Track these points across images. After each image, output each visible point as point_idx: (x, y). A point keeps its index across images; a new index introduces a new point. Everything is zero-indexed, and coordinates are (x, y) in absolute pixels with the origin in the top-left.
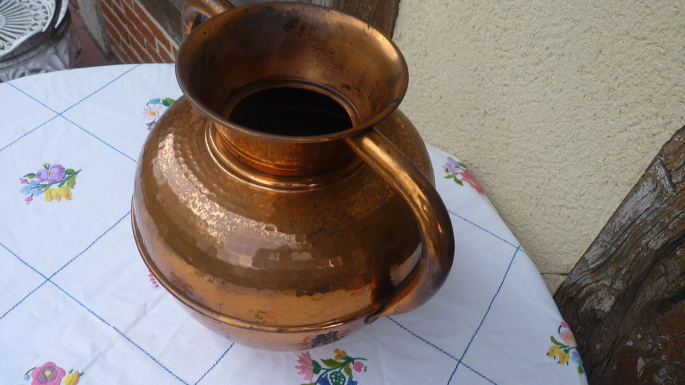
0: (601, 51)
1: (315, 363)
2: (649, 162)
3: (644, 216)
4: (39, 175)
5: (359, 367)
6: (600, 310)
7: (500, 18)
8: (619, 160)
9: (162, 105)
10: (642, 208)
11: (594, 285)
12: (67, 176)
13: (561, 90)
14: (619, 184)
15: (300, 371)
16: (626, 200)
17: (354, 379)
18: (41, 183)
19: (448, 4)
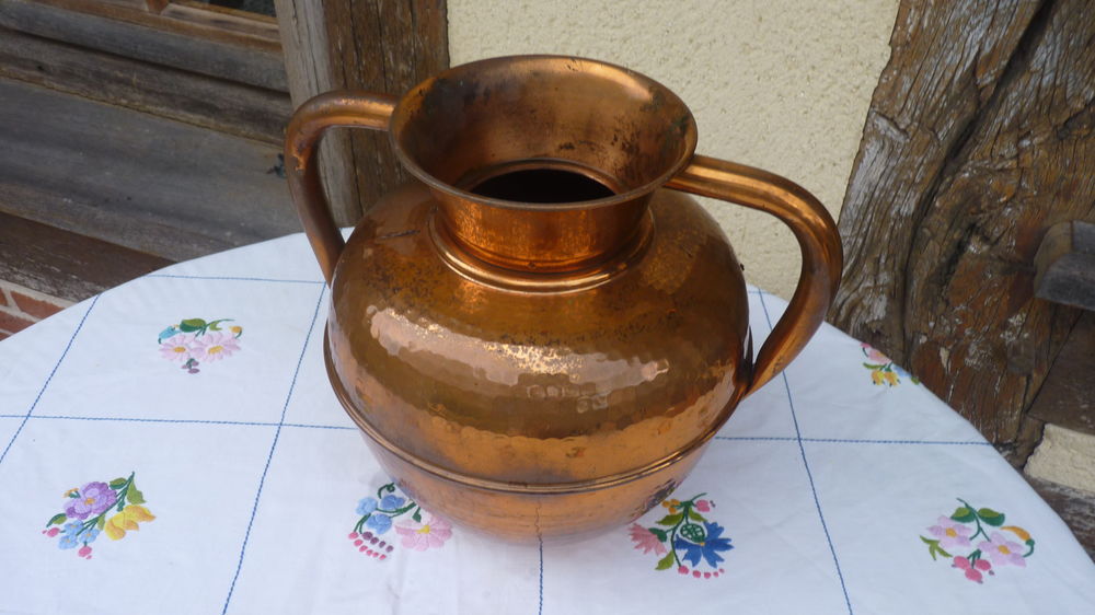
0: (760, 19)
1: (653, 531)
2: (864, 120)
3: (882, 183)
4: (71, 512)
5: (704, 506)
6: (873, 321)
7: (614, 27)
8: (827, 134)
9: (183, 333)
10: (875, 176)
11: (854, 296)
12: (118, 491)
13: (726, 84)
14: (837, 161)
15: (644, 549)
16: (852, 178)
18: (84, 521)
19: (528, 38)
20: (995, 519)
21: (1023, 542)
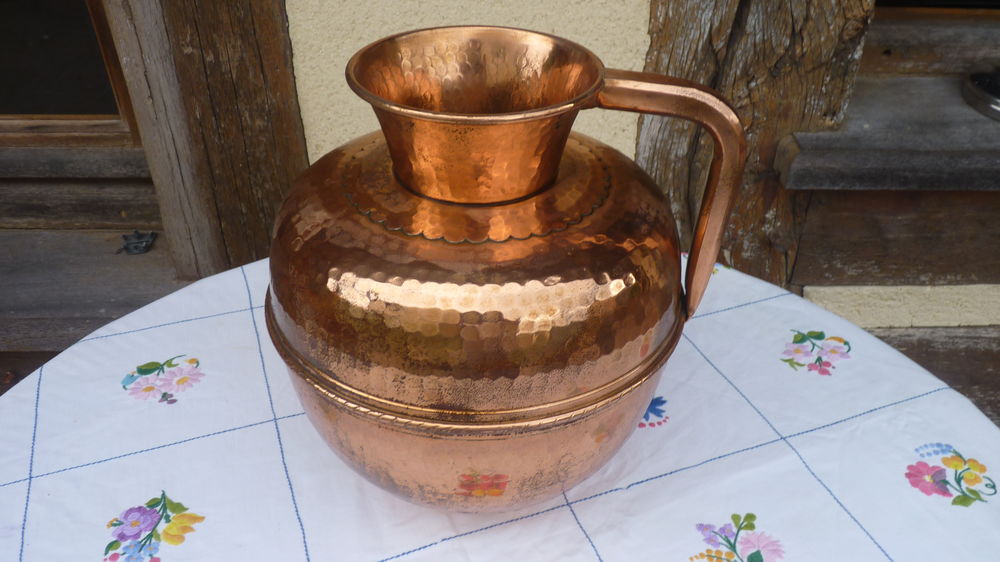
4: (122, 537)
9: (144, 376)
12: (158, 508)
18: (140, 540)
20: (820, 336)
21: (842, 344)
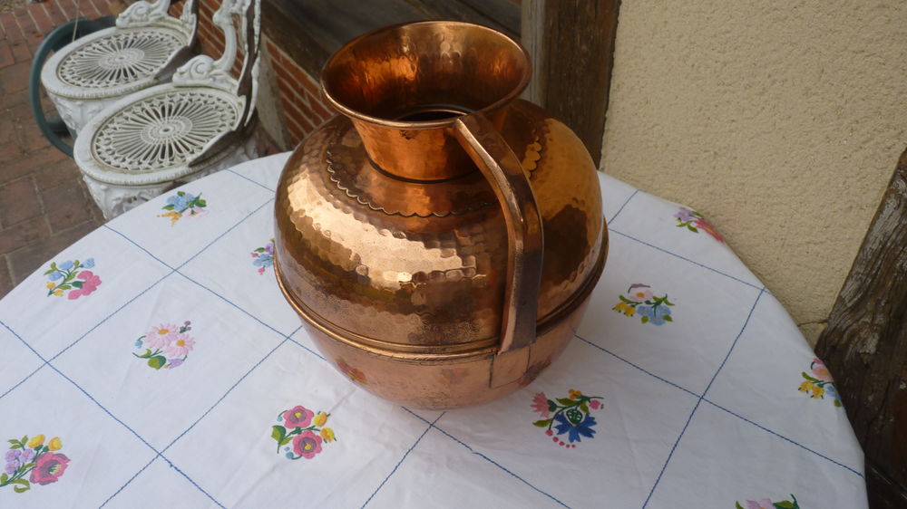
0: (823, 71)
1: (550, 402)
2: (890, 177)
3: (894, 236)
4: (268, 249)
5: (595, 405)
6: (865, 353)
8: (859, 181)
10: (889, 229)
11: (855, 326)
13: (790, 117)
14: (864, 207)
15: (535, 409)
16: (873, 224)
17: (591, 416)
